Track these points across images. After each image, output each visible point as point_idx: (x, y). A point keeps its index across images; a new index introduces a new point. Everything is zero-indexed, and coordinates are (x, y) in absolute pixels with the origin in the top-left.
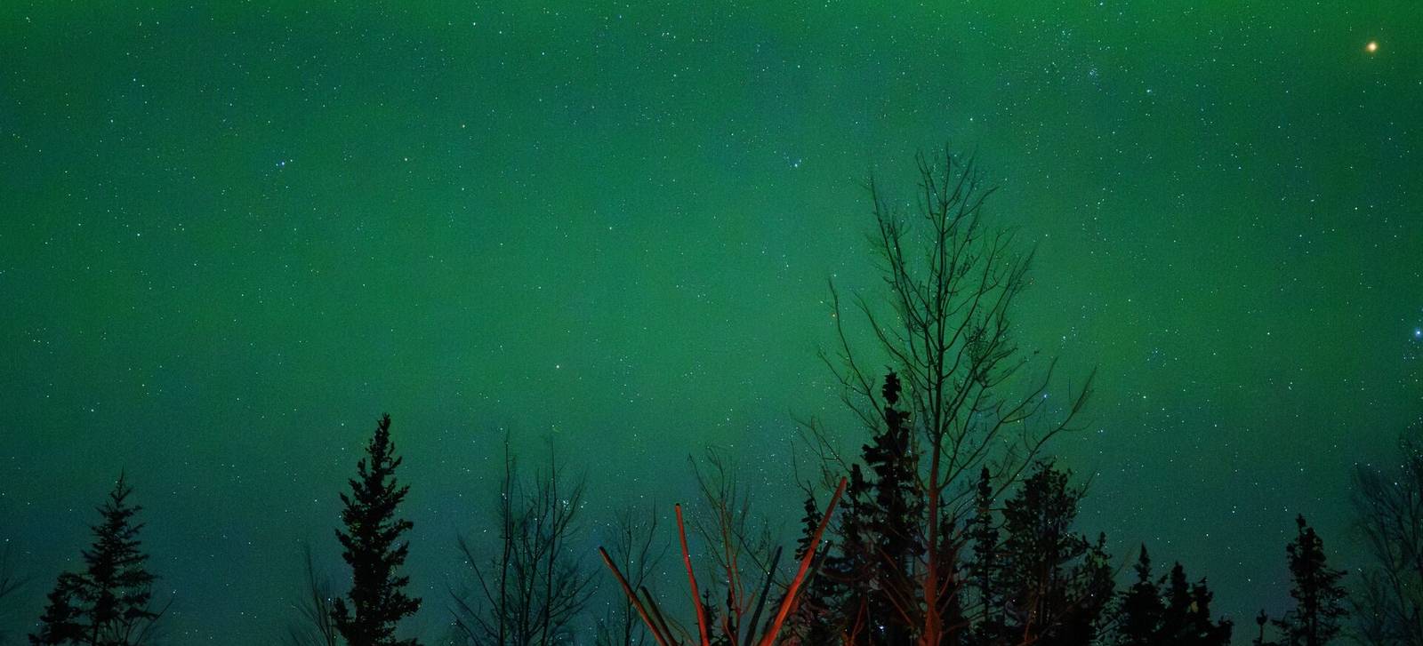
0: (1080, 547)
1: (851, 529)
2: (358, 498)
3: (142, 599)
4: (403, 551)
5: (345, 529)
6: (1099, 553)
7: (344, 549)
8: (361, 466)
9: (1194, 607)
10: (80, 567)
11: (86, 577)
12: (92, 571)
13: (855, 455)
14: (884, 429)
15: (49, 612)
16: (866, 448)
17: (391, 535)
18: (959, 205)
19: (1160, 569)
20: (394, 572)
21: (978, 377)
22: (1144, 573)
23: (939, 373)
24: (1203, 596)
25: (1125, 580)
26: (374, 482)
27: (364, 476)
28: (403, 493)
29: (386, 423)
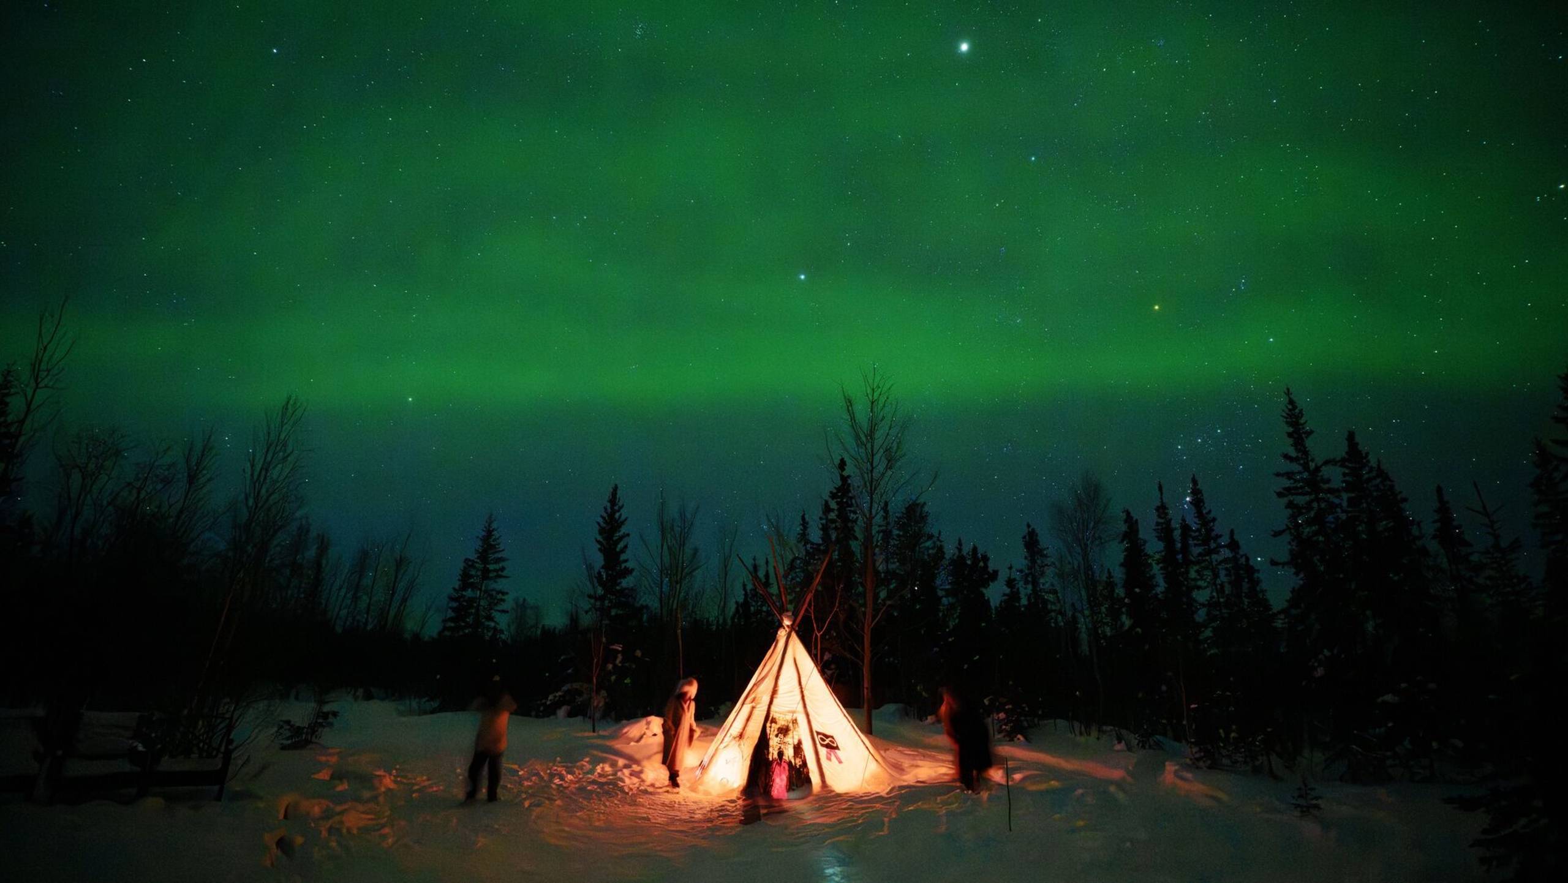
0: (930, 537)
1: (825, 529)
2: (604, 523)
3: (503, 569)
4: (626, 547)
5: (599, 538)
6: (938, 540)
7: (599, 546)
8: (605, 509)
9: (982, 564)
10: (473, 556)
11: (476, 560)
12: (478, 558)
13: (826, 496)
14: (839, 483)
15: (462, 577)
16: (831, 492)
17: (621, 538)
18: (880, 390)
19: (967, 549)
20: (623, 557)
21: (889, 467)
22: (960, 550)
23: (872, 464)
24: (985, 558)
25: (950, 551)
26: (611, 515)
27: (607, 513)
28: (626, 519)
29: (615, 489)
